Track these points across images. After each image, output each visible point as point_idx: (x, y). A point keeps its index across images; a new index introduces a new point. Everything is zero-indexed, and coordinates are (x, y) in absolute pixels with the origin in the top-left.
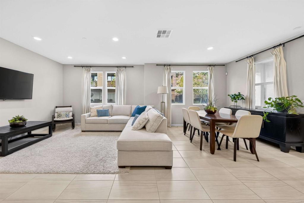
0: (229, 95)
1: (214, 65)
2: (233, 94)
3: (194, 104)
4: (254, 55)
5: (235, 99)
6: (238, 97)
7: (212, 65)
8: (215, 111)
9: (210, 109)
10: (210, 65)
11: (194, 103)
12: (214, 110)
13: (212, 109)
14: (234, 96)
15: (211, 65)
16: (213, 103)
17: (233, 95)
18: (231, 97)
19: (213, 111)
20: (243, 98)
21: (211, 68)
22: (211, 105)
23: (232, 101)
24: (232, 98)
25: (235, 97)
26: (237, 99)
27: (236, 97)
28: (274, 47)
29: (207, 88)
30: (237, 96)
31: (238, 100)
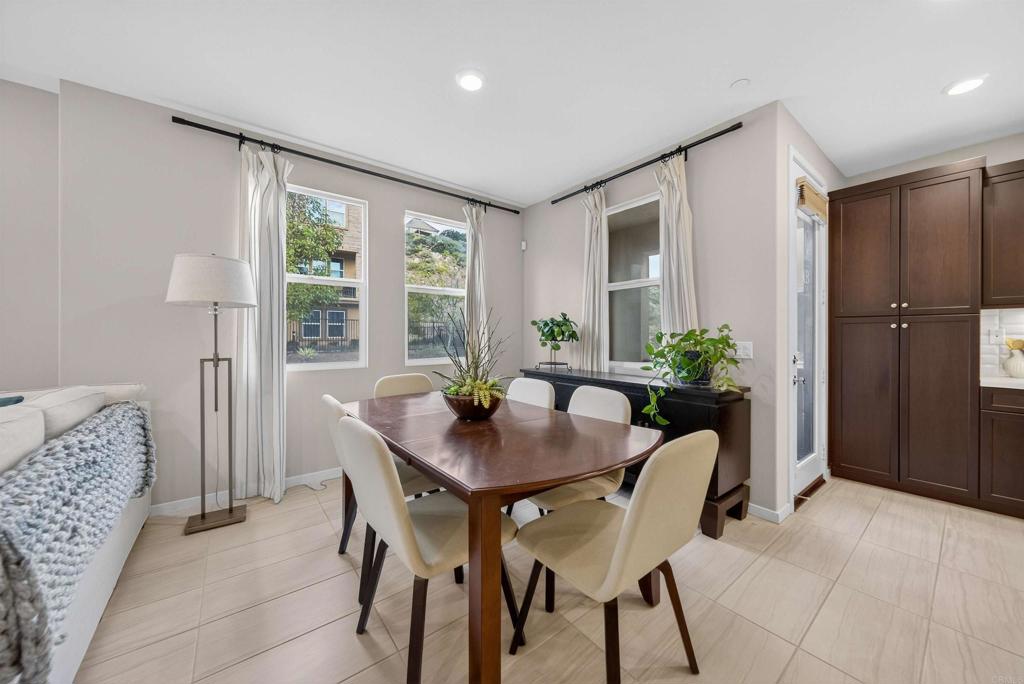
0: (534, 323)
1: (486, 204)
2: (547, 319)
3: (409, 362)
4: (605, 181)
5: (554, 339)
6: (563, 328)
7: (480, 202)
8: (495, 403)
9: (471, 394)
10: (473, 201)
11: (411, 356)
12: (491, 396)
13: (481, 393)
14: (550, 325)
15: (476, 202)
16: (485, 357)
17: (546, 324)
18: (539, 329)
19: (486, 405)
20: (573, 336)
21: (474, 210)
22: (477, 368)
23: (544, 344)
24: (543, 335)
25: (553, 331)
26: (559, 338)
27: (556, 329)
28: (663, 157)
29: (463, 292)
30: (558, 325)
31: (562, 340)
